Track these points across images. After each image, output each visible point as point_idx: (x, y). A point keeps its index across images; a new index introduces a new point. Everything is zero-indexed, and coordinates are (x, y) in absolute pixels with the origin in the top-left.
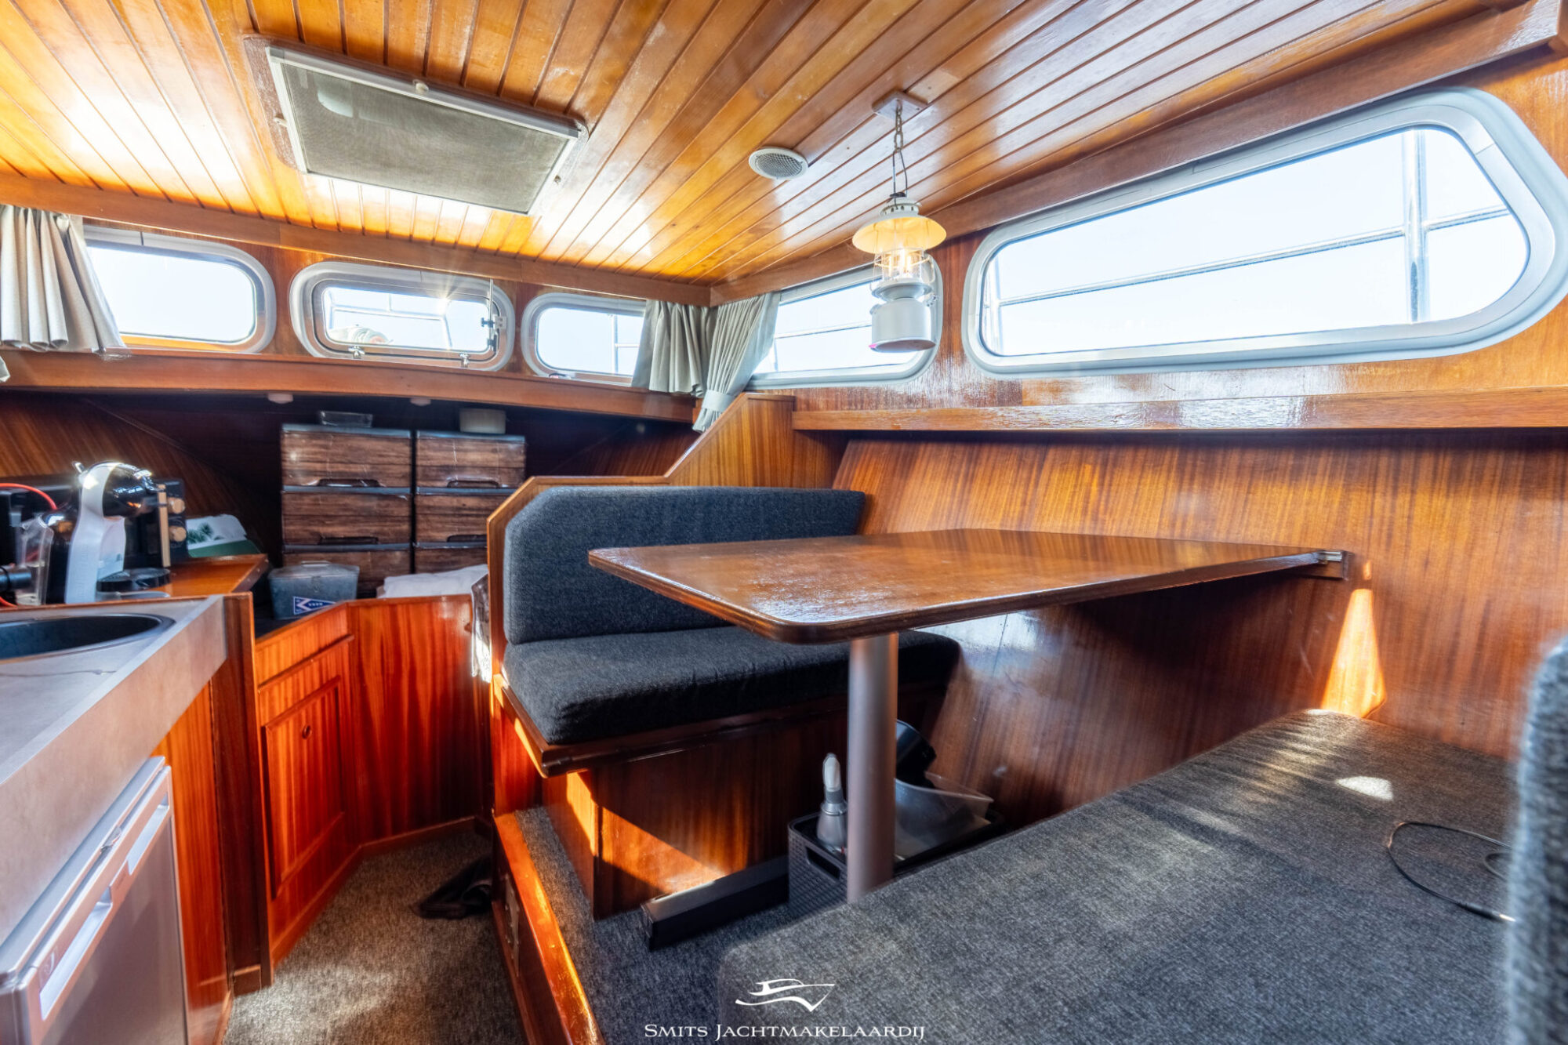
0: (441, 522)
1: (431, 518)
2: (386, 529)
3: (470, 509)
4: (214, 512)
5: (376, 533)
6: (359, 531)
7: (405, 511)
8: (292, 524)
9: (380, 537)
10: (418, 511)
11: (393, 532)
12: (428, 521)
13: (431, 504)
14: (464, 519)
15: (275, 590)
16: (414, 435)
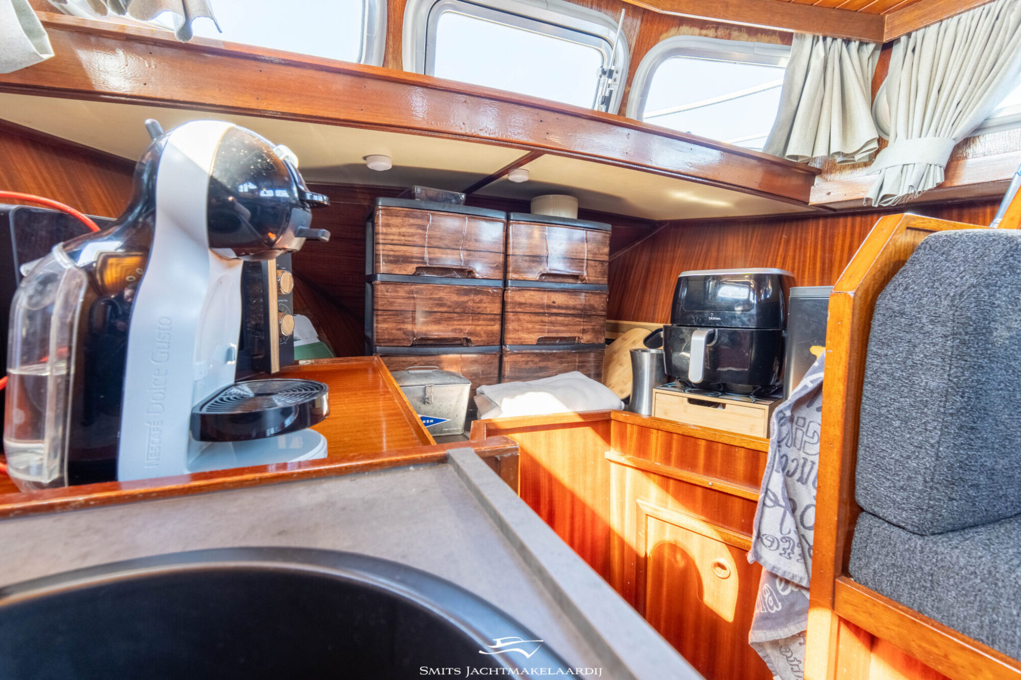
0: (531, 322)
1: (522, 317)
2: (479, 328)
3: (559, 307)
5: (470, 333)
6: (454, 330)
7: (496, 308)
8: (385, 321)
9: (473, 339)
10: (509, 308)
11: (485, 332)
12: (519, 320)
13: (522, 300)
14: (553, 318)
16: (508, 218)
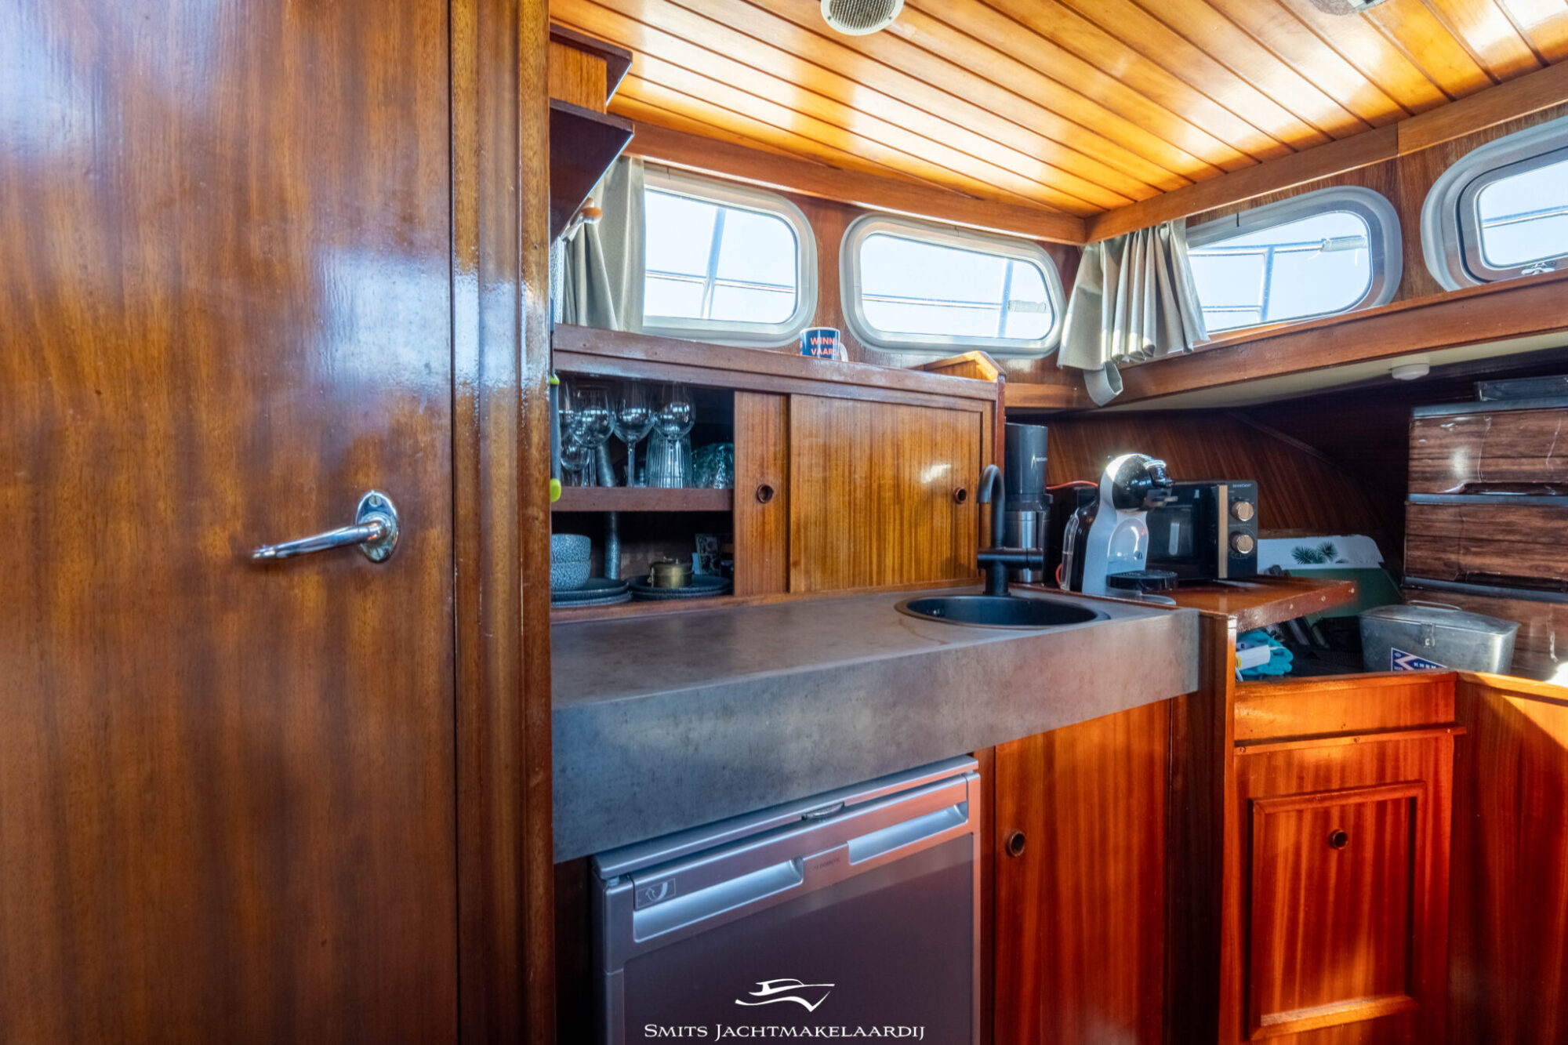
4: (1345, 530)
8: (1417, 548)
15: (1366, 633)
